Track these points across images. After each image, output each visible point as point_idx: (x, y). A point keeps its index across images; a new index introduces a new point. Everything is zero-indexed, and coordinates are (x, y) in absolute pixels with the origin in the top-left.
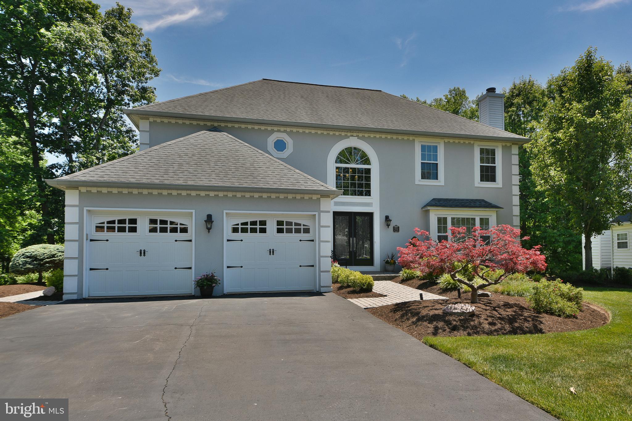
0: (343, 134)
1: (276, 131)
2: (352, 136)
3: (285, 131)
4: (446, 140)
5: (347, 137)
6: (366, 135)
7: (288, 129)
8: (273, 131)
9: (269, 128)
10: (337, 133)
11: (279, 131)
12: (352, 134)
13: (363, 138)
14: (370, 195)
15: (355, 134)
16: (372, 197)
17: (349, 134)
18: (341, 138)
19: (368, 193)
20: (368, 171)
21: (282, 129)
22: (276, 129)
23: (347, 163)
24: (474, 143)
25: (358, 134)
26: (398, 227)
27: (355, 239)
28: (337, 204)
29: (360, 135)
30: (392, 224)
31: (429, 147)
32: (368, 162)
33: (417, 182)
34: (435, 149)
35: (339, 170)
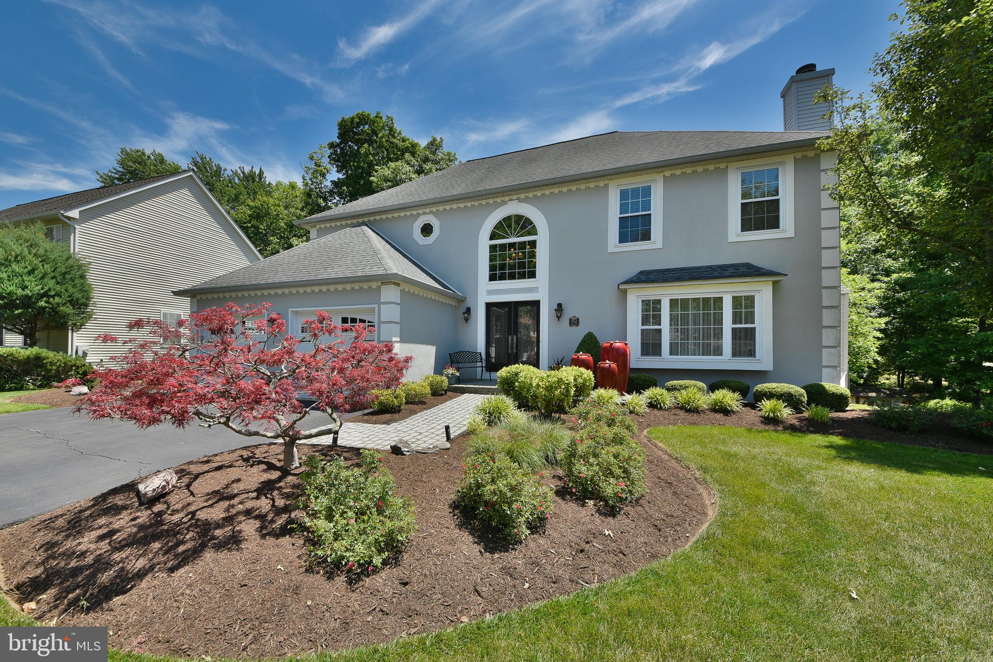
0: (499, 200)
1: (422, 214)
2: (510, 200)
3: (431, 212)
4: (667, 173)
5: (504, 203)
6: (531, 195)
7: (434, 209)
8: (419, 215)
9: (415, 213)
10: (491, 201)
11: (425, 213)
12: (511, 197)
13: (526, 200)
14: (535, 277)
15: (514, 197)
16: (537, 280)
17: (506, 199)
18: (497, 205)
19: (532, 275)
20: (533, 244)
21: (428, 210)
22: (421, 211)
23: (504, 237)
24: (727, 166)
25: (519, 196)
26: (578, 319)
27: (515, 337)
28: (490, 292)
29: (522, 196)
30: (568, 314)
31: (635, 192)
32: (533, 231)
33: (611, 249)
34: (647, 191)
35: (493, 248)
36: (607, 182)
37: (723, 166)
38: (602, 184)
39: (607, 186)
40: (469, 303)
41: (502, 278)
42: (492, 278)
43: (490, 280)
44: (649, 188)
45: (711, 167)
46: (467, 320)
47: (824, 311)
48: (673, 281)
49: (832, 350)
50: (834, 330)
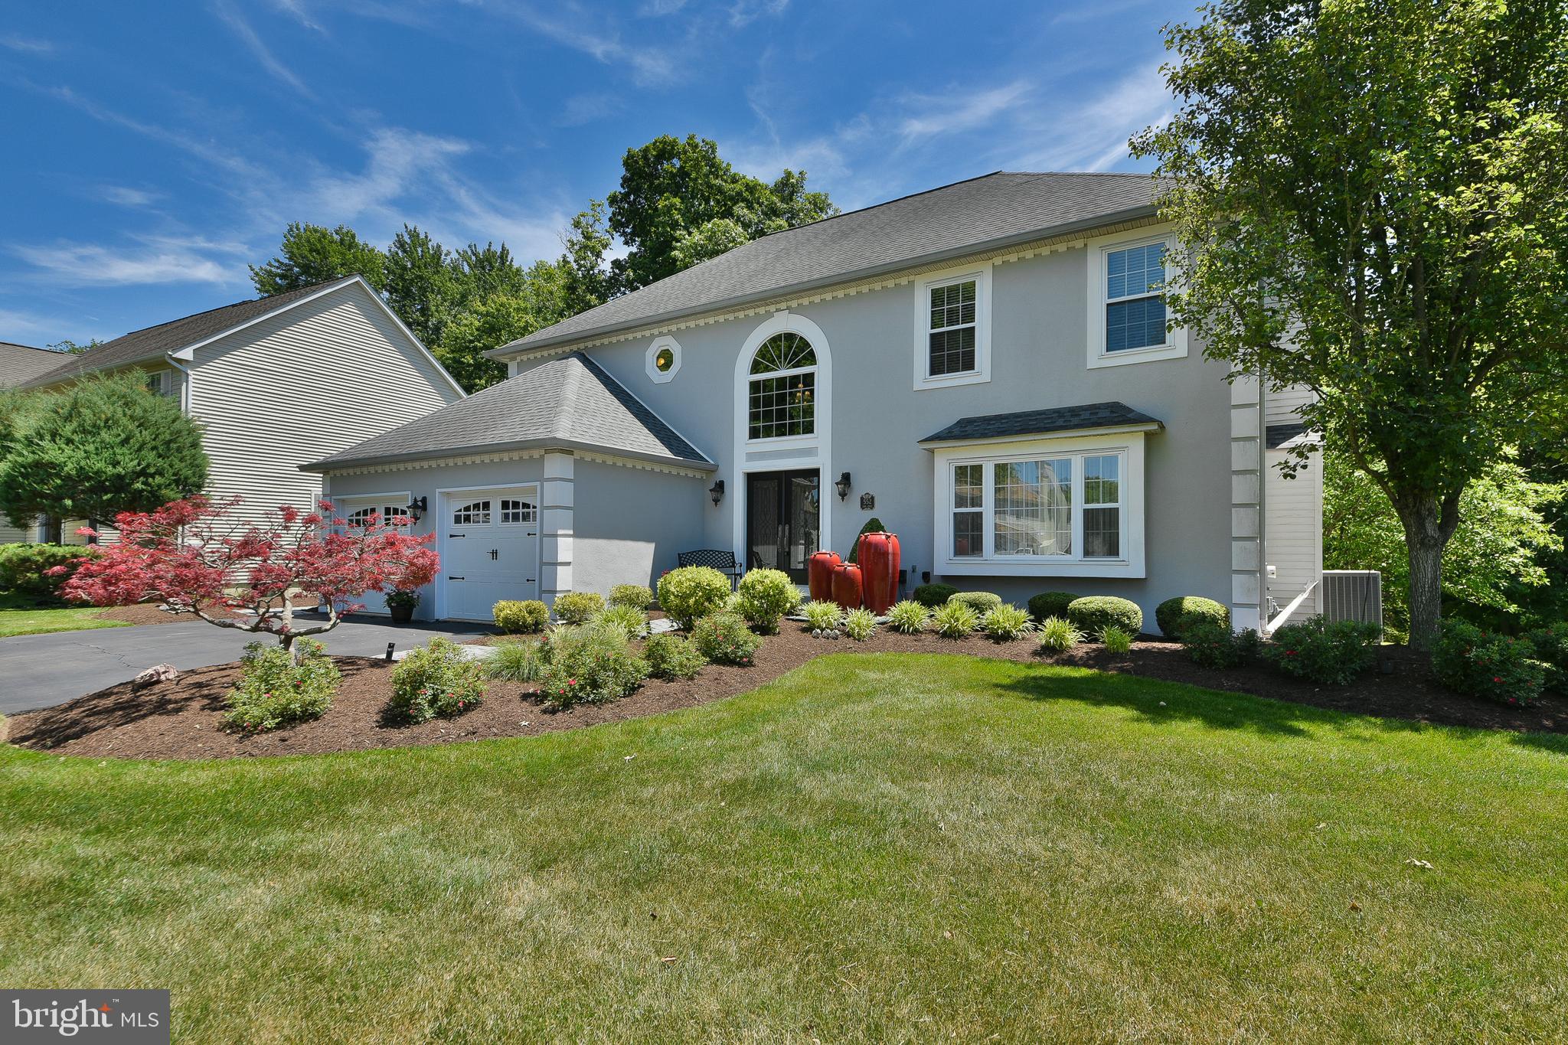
0: (762, 310)
1: (658, 336)
2: (778, 310)
3: (670, 332)
4: (998, 261)
5: (769, 315)
6: (805, 301)
7: (674, 328)
8: (653, 337)
9: (647, 333)
10: (751, 313)
11: (661, 334)
12: (778, 306)
13: (799, 310)
14: (812, 431)
15: (783, 306)
16: (816, 435)
17: (772, 308)
18: (760, 319)
19: (809, 429)
20: (809, 379)
21: (665, 330)
22: (656, 332)
23: (773, 370)
24: (1086, 245)
25: (789, 303)
26: (873, 498)
27: (787, 527)
28: (751, 457)
29: (794, 304)
30: (859, 489)
31: (953, 291)
32: (811, 358)
33: (918, 385)
34: (969, 290)
35: (755, 386)
36: (912, 278)
37: (1079, 244)
38: (904, 281)
39: (911, 284)
40: (721, 475)
41: (768, 433)
42: (754, 433)
43: (751, 437)
44: (973, 284)
45: (1062, 247)
46: (716, 501)
47: (1234, 477)
48: (992, 436)
49: (1248, 544)
50: (1250, 510)
